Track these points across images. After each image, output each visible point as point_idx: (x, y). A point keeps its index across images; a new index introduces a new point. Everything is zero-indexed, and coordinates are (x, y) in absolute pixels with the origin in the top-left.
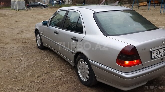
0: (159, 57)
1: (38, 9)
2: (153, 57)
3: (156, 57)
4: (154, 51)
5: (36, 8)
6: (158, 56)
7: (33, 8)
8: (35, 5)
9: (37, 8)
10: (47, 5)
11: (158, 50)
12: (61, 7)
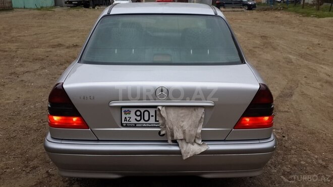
0: (144, 125)
1: (234, 11)
2: (126, 122)
3: (135, 124)
4: (130, 109)
5: (231, 9)
6: (142, 121)
7: (224, 8)
8: (231, 4)
9: (234, 9)
10: (255, 4)
11: (142, 110)
12: (283, 8)
